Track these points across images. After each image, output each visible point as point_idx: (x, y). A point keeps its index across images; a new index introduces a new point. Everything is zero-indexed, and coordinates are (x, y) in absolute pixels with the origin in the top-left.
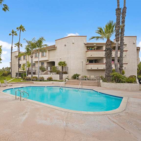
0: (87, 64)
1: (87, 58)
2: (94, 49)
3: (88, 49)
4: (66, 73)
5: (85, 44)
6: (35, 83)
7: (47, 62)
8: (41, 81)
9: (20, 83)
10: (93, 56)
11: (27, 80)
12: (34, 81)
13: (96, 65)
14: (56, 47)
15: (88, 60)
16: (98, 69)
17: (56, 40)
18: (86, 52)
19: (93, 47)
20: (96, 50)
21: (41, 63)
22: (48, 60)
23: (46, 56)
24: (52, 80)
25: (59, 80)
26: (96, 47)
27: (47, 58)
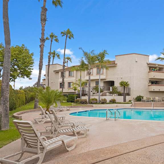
0: (149, 86)
1: (149, 79)
2: (157, 70)
3: (151, 69)
4: (128, 94)
5: (148, 64)
6: (95, 107)
7: (105, 81)
8: (103, 103)
9: (74, 107)
10: (155, 77)
11: (82, 103)
12: (93, 104)
13: (158, 87)
14: (117, 64)
15: (150, 81)
16: (159, 91)
17: (116, 56)
18: (149, 72)
19: (156, 68)
20: (159, 71)
21: (96, 82)
22: (106, 79)
23: (103, 74)
24: (116, 103)
25: (123, 102)
26: (158, 68)
27: (105, 77)
